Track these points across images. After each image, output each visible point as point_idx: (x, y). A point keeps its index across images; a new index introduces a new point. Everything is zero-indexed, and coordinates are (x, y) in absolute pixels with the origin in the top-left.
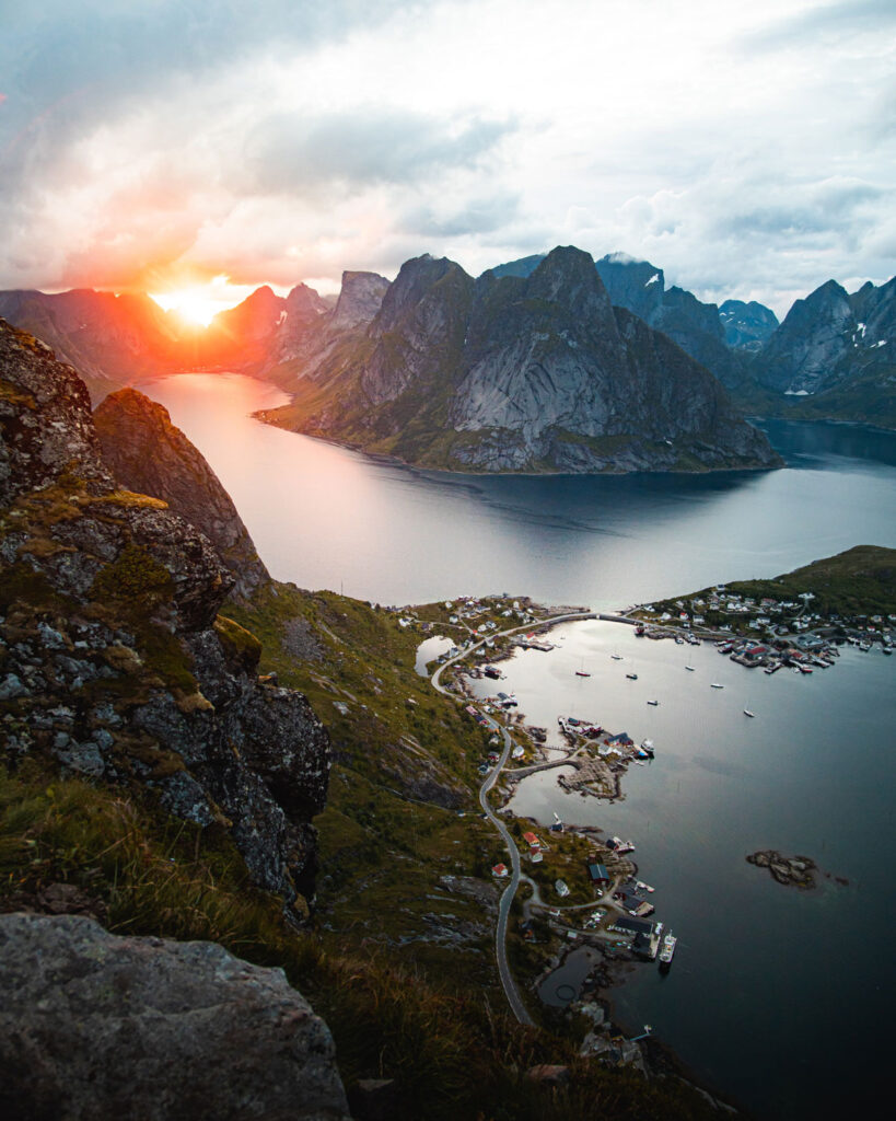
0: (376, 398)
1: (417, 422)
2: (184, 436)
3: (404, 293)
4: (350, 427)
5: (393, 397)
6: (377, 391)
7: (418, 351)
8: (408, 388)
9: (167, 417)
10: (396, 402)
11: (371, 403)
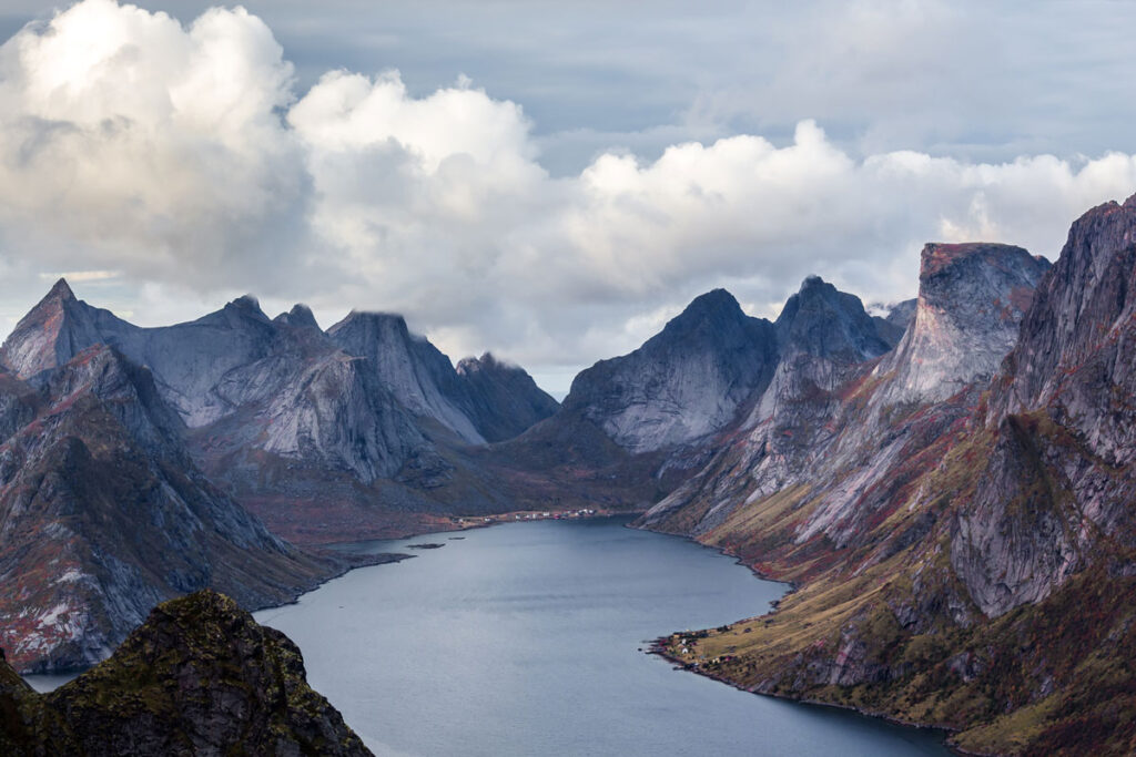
0: (992, 596)
1: (1104, 664)
2: (335, 717)
3: (1079, 299)
4: (919, 679)
5: (1038, 593)
6: (994, 576)
7: (1110, 461)
8: (1080, 566)
9: (297, 666)
10: (1047, 607)
11: (976, 610)
